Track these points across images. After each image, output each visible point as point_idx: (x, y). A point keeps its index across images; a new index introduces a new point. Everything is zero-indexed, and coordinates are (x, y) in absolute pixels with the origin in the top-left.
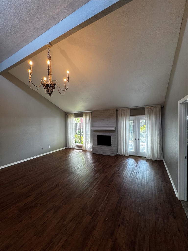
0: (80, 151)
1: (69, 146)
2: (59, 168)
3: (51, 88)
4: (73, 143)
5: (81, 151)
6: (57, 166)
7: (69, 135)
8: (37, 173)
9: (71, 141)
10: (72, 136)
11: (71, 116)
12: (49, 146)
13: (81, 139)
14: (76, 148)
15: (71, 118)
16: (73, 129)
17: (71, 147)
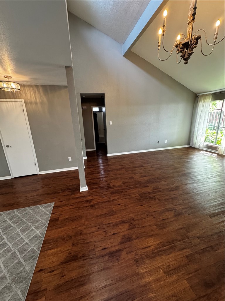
0: (211, 155)
1: (193, 144)
2: (179, 169)
3: (190, 48)
4: (200, 140)
5: (214, 154)
6: (176, 166)
7: (196, 129)
8: (153, 167)
9: (199, 138)
10: (200, 131)
11: (205, 99)
12: (166, 141)
13: (217, 136)
14: (204, 149)
15: (204, 102)
16: (204, 120)
17: (197, 146)
